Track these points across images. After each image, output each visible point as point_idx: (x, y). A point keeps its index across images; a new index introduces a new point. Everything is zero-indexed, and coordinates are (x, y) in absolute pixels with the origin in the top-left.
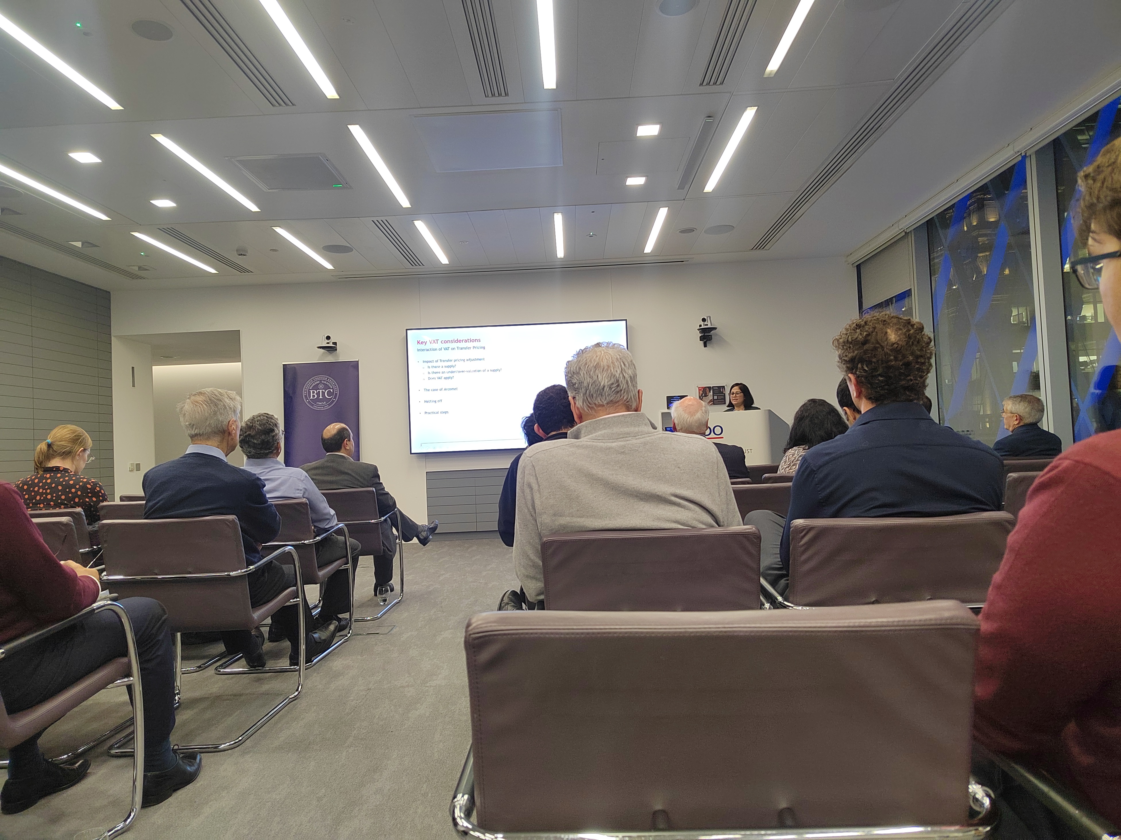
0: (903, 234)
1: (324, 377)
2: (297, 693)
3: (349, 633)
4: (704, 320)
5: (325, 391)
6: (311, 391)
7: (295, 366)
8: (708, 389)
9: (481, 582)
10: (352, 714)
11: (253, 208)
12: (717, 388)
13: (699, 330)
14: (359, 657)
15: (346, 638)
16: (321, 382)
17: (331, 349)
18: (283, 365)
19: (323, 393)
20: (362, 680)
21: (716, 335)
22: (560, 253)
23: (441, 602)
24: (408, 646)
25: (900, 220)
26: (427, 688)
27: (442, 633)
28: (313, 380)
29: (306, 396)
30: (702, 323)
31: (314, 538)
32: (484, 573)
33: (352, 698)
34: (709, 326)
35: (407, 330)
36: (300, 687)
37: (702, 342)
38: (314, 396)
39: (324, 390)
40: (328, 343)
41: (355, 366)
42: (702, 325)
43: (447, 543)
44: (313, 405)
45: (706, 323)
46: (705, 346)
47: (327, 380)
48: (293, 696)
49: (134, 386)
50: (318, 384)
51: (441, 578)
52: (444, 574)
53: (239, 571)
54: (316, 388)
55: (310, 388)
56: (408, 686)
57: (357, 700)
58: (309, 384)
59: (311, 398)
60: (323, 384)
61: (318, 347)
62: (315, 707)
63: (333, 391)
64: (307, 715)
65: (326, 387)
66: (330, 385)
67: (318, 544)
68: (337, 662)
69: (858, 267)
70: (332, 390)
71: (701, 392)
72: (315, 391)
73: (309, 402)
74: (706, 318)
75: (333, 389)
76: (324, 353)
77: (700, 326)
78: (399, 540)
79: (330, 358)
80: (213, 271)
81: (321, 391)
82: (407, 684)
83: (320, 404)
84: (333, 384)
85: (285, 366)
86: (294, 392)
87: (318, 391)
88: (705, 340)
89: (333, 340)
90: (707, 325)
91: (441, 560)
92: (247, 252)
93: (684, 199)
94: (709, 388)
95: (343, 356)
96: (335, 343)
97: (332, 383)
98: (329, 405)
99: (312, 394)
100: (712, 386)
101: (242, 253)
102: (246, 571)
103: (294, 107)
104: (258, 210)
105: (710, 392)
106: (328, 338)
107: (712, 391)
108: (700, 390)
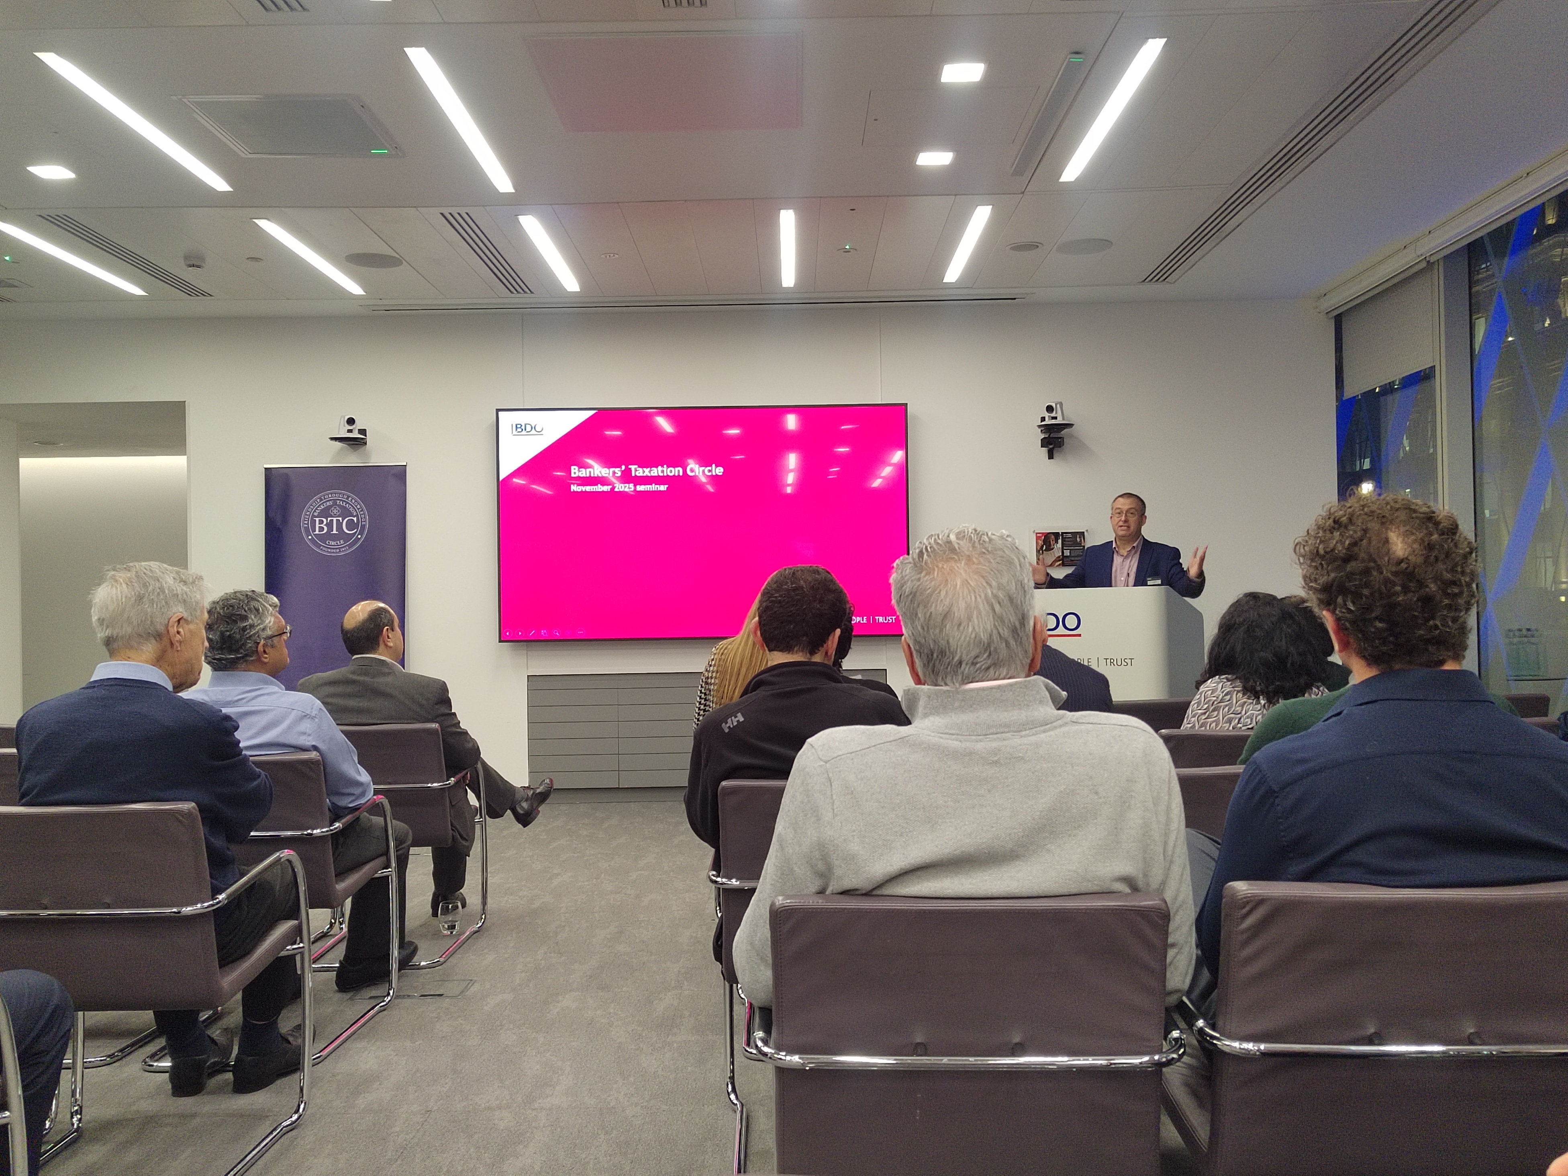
0: (1424, 264)
1: (341, 495)
2: (295, 1117)
3: (389, 994)
4: (1050, 409)
5: (343, 520)
6: (317, 519)
7: (286, 471)
8: (1053, 537)
9: (628, 892)
10: (399, 1162)
11: (219, 184)
12: (1070, 536)
13: (1039, 426)
14: (408, 1043)
15: (382, 1004)
16: (335, 504)
17: (356, 443)
18: (266, 469)
19: (339, 524)
20: (416, 1092)
21: (1071, 436)
22: (788, 277)
23: (556, 934)
24: (498, 1023)
25: (1418, 240)
26: (535, 1113)
27: (560, 998)
28: (321, 500)
29: (307, 529)
30: (1047, 415)
31: (331, 825)
32: (634, 875)
33: (397, 1129)
34: (1059, 421)
35: (498, 410)
36: (302, 1106)
37: (1045, 450)
38: (321, 529)
39: (340, 519)
40: (350, 431)
41: (399, 474)
42: (1047, 419)
43: (563, 807)
44: (319, 546)
45: (1053, 415)
46: (1051, 457)
47: (347, 499)
48: (288, 1122)
50: (331, 506)
51: (555, 882)
52: (558, 874)
53: (199, 905)
54: (325, 513)
55: (316, 514)
56: (499, 1108)
57: (407, 1134)
58: (315, 505)
59: (317, 532)
60: (339, 506)
61: (332, 439)
62: (330, 1146)
63: (358, 519)
64: (316, 1161)
65: (345, 513)
66: (352, 509)
67: (336, 837)
68: (367, 1052)
69: (1339, 318)
70: (355, 519)
71: (1041, 542)
72: (324, 520)
73: (312, 540)
74: (1054, 405)
75: (357, 516)
76: (342, 449)
77: (1043, 419)
78: (481, 817)
79: (352, 460)
80: (137, 291)
81: (335, 519)
82: (498, 1102)
83: (333, 543)
84: (358, 507)
86: (285, 520)
87: (329, 519)
88: (1051, 447)
89: (359, 425)
90: (1056, 418)
91: (554, 845)
92: (203, 259)
93: (1023, 193)
94: (1056, 535)
95: (378, 455)
96: (363, 432)
97: (356, 506)
98: (350, 546)
99: (317, 525)
100: (1060, 532)
101: (194, 262)
102: (213, 905)
103: (305, 13)
104: (228, 189)
105: (1057, 542)
106: (351, 421)
107: (1060, 541)
108: (1038, 538)
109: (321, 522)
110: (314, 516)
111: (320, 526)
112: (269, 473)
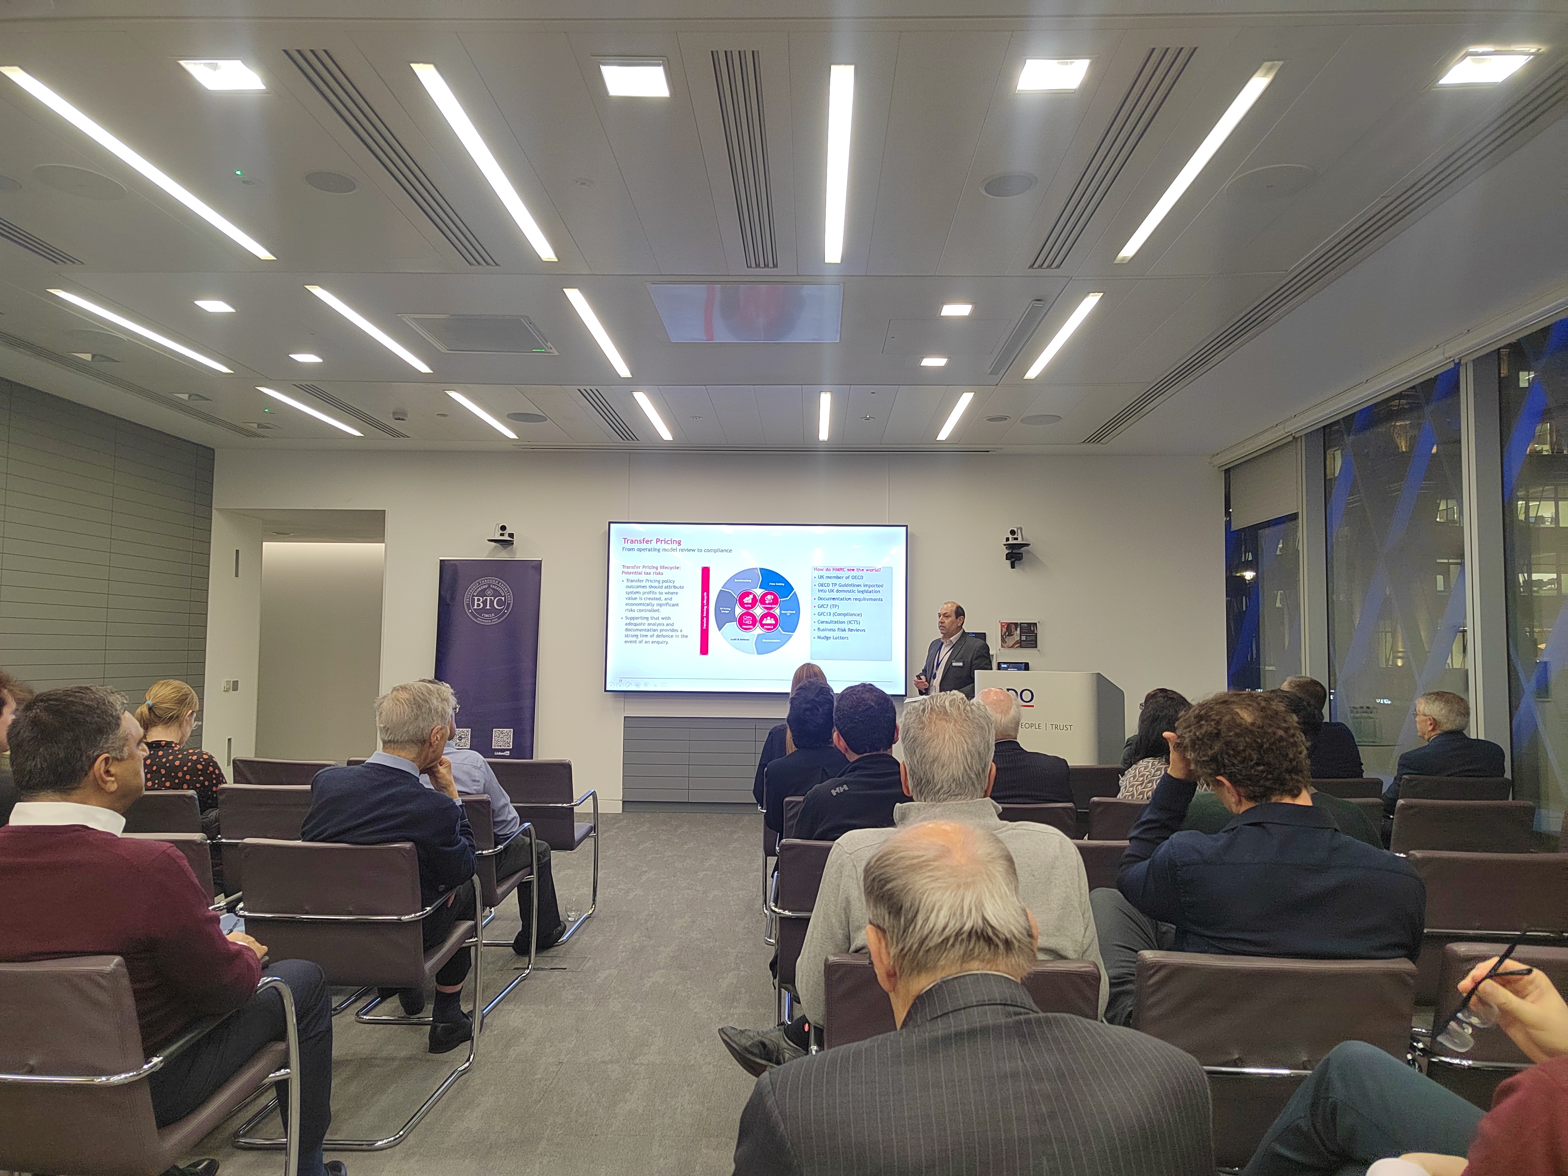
0: (1291, 438)
1: (493, 581)
2: (467, 1064)
3: (528, 967)
4: (1013, 532)
6: (476, 598)
7: (456, 562)
8: (1013, 626)
9: (698, 888)
10: (541, 1103)
11: (424, 368)
12: (1026, 625)
13: (1005, 545)
14: (543, 1007)
15: (524, 975)
16: (489, 587)
17: (506, 543)
18: (441, 560)
19: (492, 602)
20: (551, 1046)
21: (1028, 552)
22: (824, 435)
23: (646, 921)
24: (607, 993)
25: (1286, 420)
26: (636, 1067)
27: (651, 974)
28: (479, 584)
29: (468, 605)
30: (1010, 537)
32: (701, 875)
33: (539, 1076)
34: (1019, 541)
35: (610, 523)
36: (472, 1057)
37: (1008, 562)
38: (479, 605)
39: (493, 598)
40: (502, 535)
41: (537, 566)
42: (1010, 539)
43: (647, 816)
44: (476, 617)
45: (1015, 536)
46: (1013, 567)
47: (498, 584)
48: (463, 1068)
49: (237, 575)
50: (486, 589)
51: (644, 878)
52: (646, 872)
53: (413, 915)
54: (482, 594)
55: (475, 594)
56: (611, 1062)
57: (546, 1080)
58: (474, 588)
59: (475, 607)
60: (493, 589)
61: (489, 540)
62: (492, 1088)
63: (505, 599)
64: (483, 1099)
65: (496, 594)
66: (501, 591)
67: (499, 855)
68: (514, 1013)
69: (1227, 471)
70: (503, 598)
71: (1004, 630)
72: (481, 599)
73: (472, 613)
74: (1015, 530)
75: (505, 596)
76: (495, 547)
77: (1008, 539)
78: (595, 832)
79: (503, 555)
80: (357, 433)
81: (488, 598)
82: (610, 1058)
83: (487, 616)
85: (443, 563)
86: (453, 598)
87: (485, 598)
88: (1013, 560)
89: (508, 531)
90: (1016, 539)
91: (641, 847)
92: (406, 415)
93: (997, 385)
94: (1016, 624)
95: (521, 553)
96: (511, 535)
97: (505, 589)
98: (499, 618)
99: (476, 602)
100: (1019, 622)
101: (399, 416)
103: (497, 267)
104: (430, 371)
105: (1016, 630)
106: (503, 528)
107: (1019, 629)
108: (1002, 626)
109: (479, 600)
110: (473, 596)
111: (478, 603)
112: (442, 562)
